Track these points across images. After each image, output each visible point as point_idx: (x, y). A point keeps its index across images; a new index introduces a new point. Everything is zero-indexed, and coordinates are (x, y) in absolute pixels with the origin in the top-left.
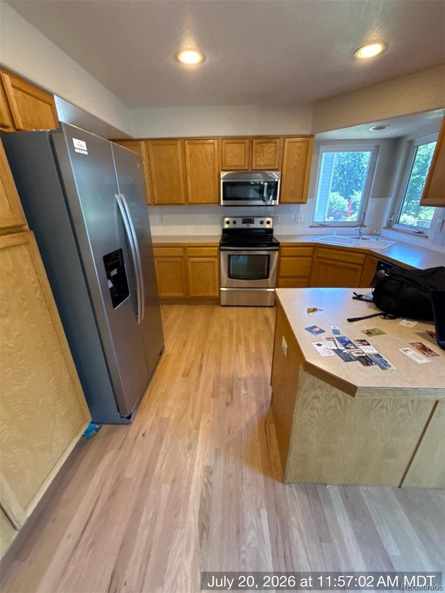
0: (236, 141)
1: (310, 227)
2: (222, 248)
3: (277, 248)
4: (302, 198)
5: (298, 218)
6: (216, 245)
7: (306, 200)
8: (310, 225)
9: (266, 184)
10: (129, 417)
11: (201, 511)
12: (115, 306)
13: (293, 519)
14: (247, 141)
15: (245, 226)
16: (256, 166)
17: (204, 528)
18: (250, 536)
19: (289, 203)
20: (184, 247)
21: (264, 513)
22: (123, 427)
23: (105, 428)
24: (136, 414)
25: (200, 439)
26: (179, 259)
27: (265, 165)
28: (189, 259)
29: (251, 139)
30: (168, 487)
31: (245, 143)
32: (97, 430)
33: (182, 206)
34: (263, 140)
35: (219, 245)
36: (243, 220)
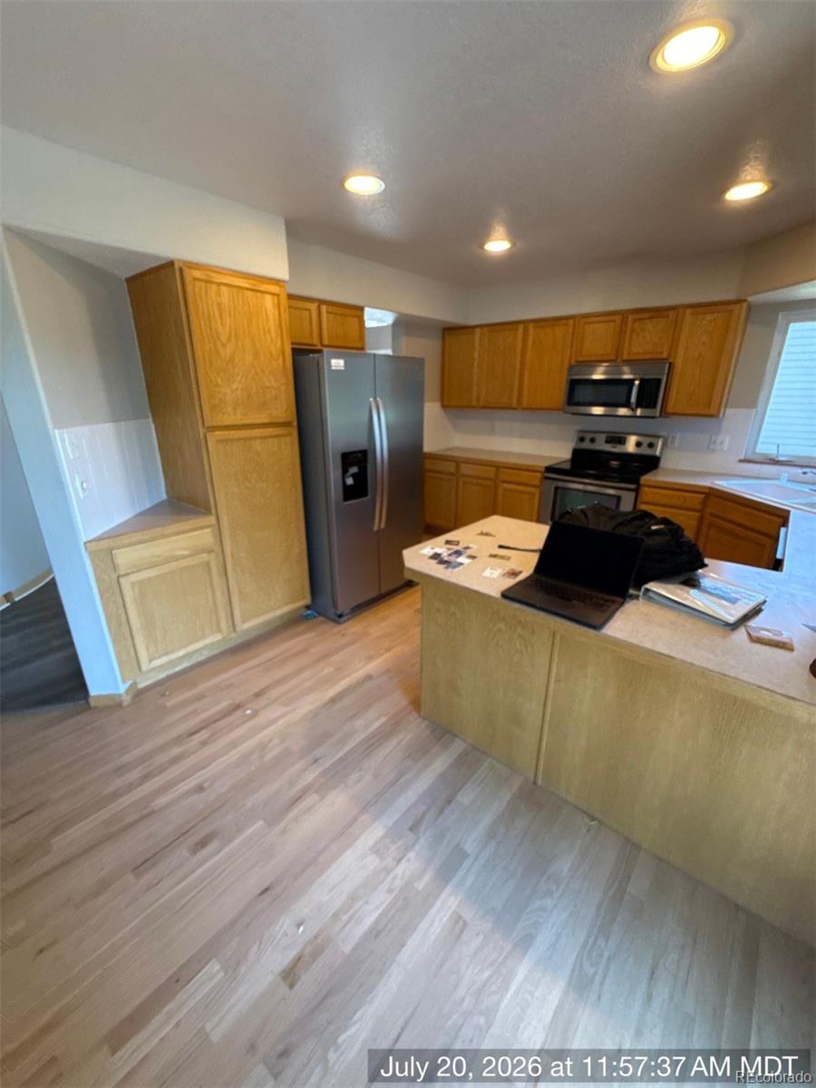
0: (600, 319)
1: (741, 461)
2: (547, 475)
3: (633, 486)
4: (709, 407)
5: (715, 442)
6: (539, 469)
7: (719, 411)
8: (742, 457)
9: (637, 382)
10: (340, 616)
11: (340, 693)
12: (346, 499)
13: (402, 736)
14: (618, 318)
15: (608, 448)
16: (629, 354)
17: (333, 701)
18: (359, 723)
19: (684, 415)
20: (498, 467)
21: (383, 720)
22: (331, 624)
23: (321, 618)
24: (348, 620)
25: (383, 658)
26: (489, 483)
27: (645, 353)
28: (501, 484)
29: (623, 314)
30: (331, 669)
31: (614, 321)
32: (315, 617)
33: (511, 411)
34: (646, 315)
35: (543, 470)
36: (607, 437)
